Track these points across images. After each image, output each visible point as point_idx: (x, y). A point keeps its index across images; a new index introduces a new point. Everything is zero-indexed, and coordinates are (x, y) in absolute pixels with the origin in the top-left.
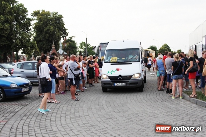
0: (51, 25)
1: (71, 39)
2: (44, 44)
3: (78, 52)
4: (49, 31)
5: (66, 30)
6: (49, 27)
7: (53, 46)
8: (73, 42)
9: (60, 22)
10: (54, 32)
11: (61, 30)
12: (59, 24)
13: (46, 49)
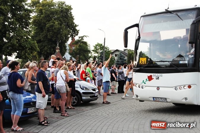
0: (55, 19)
1: (82, 39)
2: (45, 46)
3: (90, 57)
4: (53, 28)
5: (76, 26)
6: (53, 22)
7: (58, 49)
8: (85, 43)
9: (68, 16)
10: (59, 29)
11: (69, 27)
12: (67, 18)
13: (47, 53)
